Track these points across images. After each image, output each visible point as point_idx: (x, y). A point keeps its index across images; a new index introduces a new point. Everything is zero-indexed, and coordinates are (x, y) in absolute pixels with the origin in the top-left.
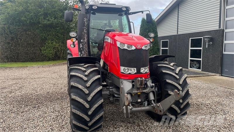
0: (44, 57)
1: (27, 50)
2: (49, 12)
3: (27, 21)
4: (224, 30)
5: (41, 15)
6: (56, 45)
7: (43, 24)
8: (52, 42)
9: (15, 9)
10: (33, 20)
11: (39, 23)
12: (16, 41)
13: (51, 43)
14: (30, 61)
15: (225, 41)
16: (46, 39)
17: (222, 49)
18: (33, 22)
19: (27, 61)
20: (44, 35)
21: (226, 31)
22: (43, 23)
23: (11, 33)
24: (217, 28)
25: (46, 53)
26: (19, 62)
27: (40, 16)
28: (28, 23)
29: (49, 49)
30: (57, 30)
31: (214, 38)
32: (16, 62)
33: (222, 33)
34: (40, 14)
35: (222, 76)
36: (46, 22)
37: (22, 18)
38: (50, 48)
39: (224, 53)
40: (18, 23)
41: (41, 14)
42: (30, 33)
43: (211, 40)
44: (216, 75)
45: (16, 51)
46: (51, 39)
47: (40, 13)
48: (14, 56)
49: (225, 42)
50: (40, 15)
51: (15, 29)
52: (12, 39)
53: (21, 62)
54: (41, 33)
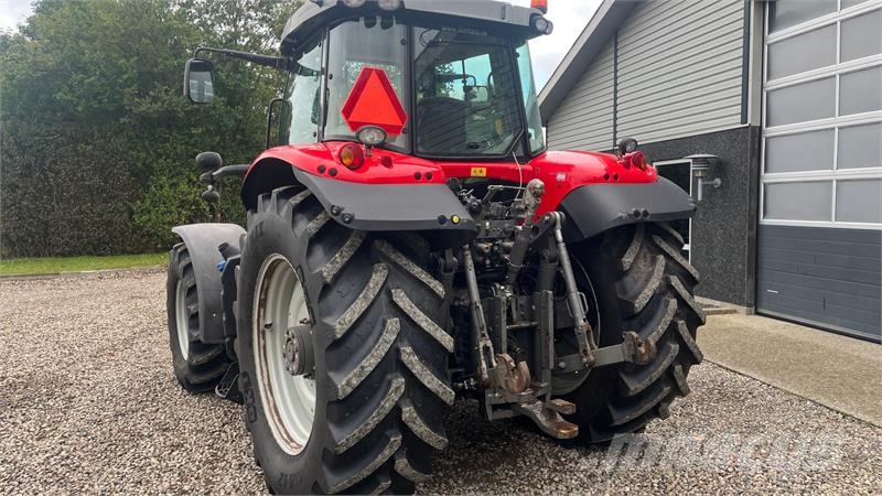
0: (143, 236)
1: (80, 212)
2: (156, 71)
3: (76, 105)
4: (761, 127)
5: (129, 83)
6: (189, 193)
7: (136, 114)
8: (174, 180)
9: (35, 63)
10: (100, 102)
11: (121, 111)
12: (39, 178)
13: (171, 186)
14: (90, 254)
15: (765, 172)
16: (149, 170)
17: (754, 205)
18: (100, 108)
19: (80, 254)
20: (143, 155)
21: (769, 131)
22: (135, 110)
23: (23, 150)
24: (734, 122)
25: (150, 224)
26: (50, 256)
27: (126, 84)
28: (83, 112)
29: (163, 208)
30: (192, 136)
31: (726, 164)
32: (38, 255)
33: (753, 143)
34: (125, 76)
35: (757, 313)
36: (145, 107)
37: (59, 96)
38: (164, 203)
39: (765, 221)
40: (49, 112)
41: (130, 78)
42: (89, 148)
43: (717, 168)
44: (735, 311)
45: (40, 216)
46: (170, 171)
47: (125, 73)
48: (30, 234)
49: (767, 178)
50: (126, 80)
51: (37, 134)
52: (27, 171)
53: (57, 255)
54: (130, 148)
